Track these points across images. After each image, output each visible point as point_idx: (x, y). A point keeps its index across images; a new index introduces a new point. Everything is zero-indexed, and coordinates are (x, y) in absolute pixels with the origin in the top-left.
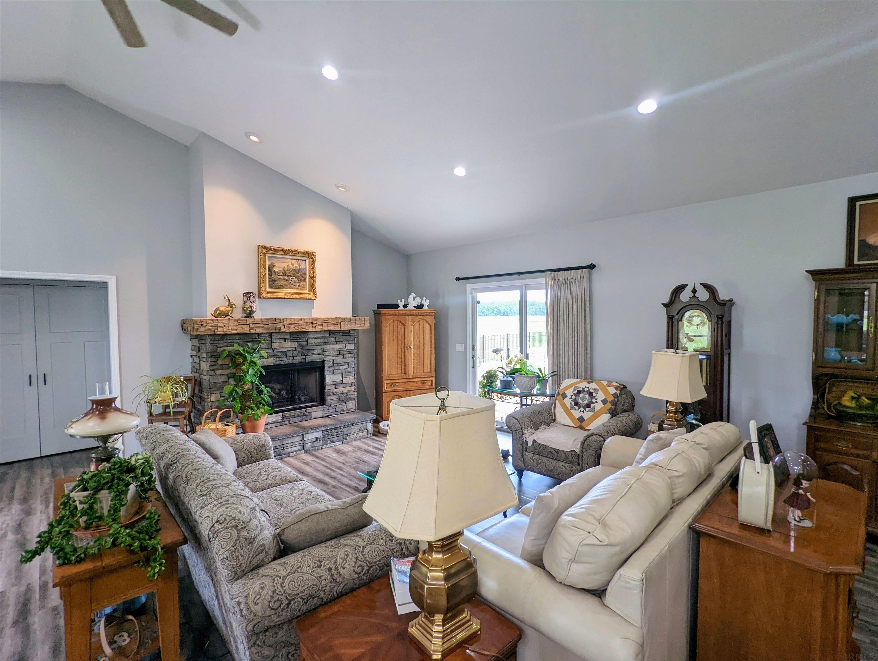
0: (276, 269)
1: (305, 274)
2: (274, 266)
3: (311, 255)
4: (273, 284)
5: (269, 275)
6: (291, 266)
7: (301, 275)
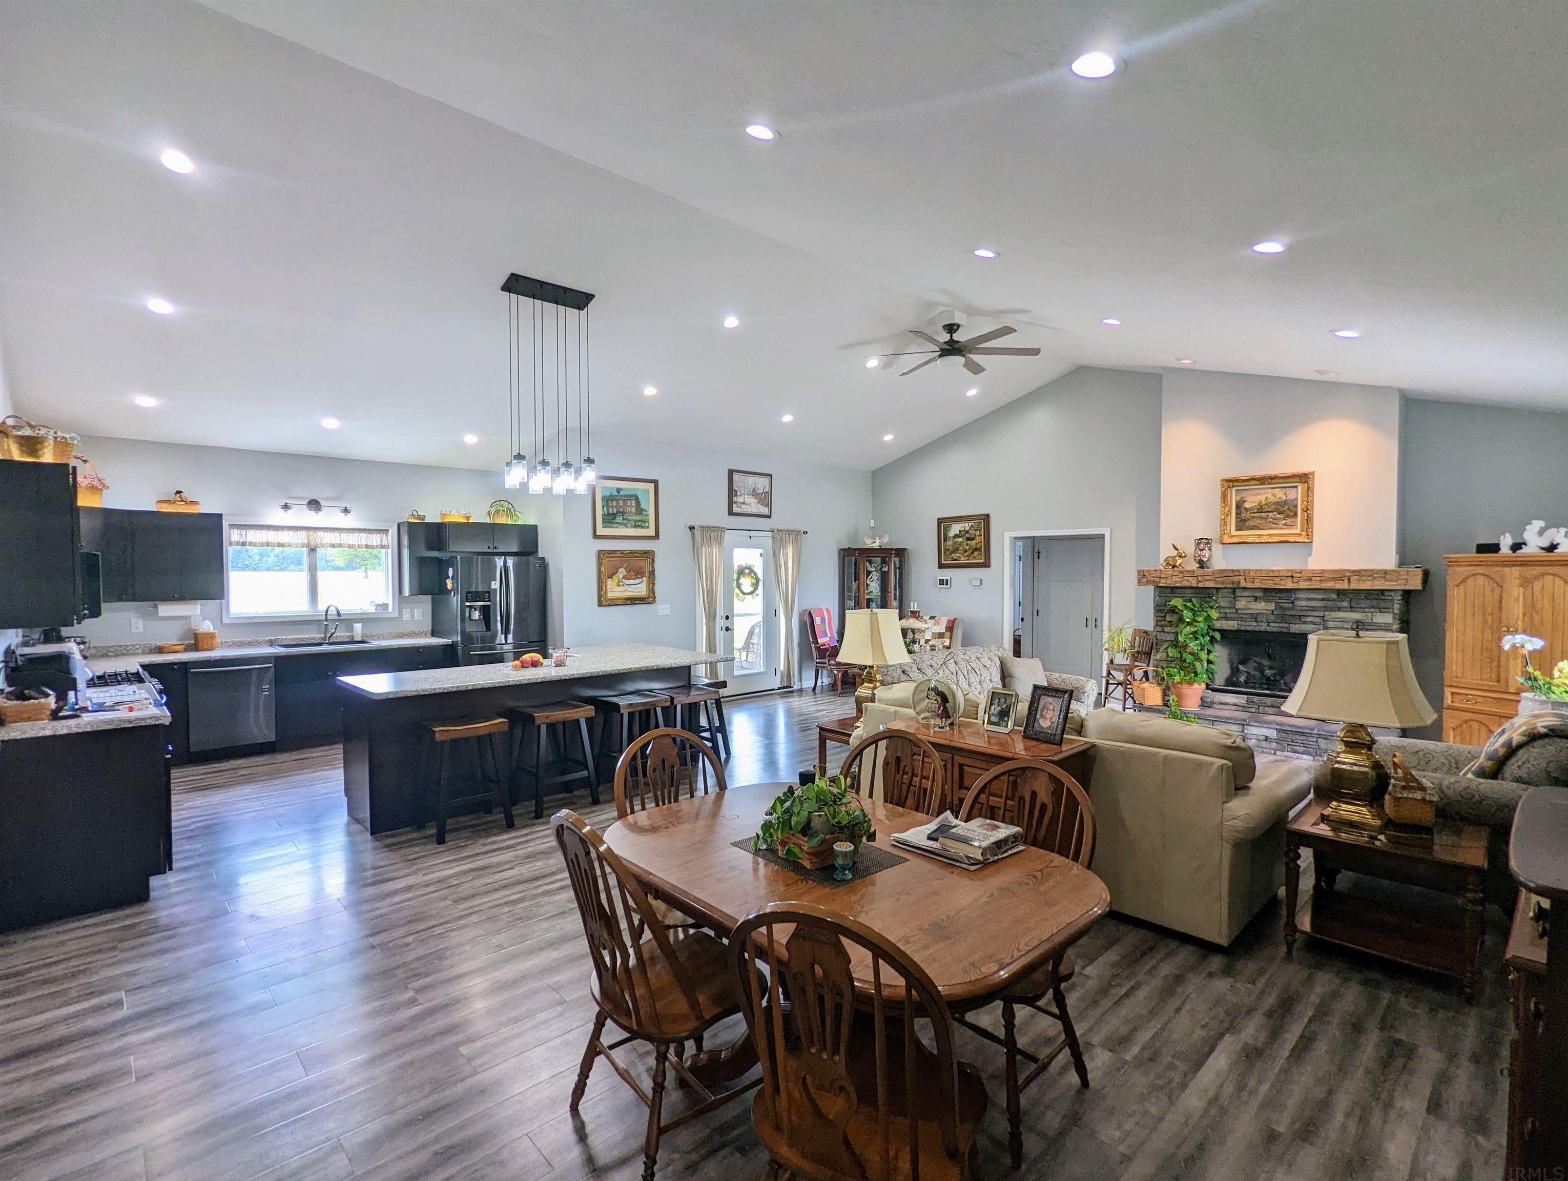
0: (1247, 505)
1: (1296, 506)
2: (1244, 502)
3: (1305, 478)
4: (1242, 524)
5: (1237, 513)
6: (1272, 499)
7: (1288, 509)
